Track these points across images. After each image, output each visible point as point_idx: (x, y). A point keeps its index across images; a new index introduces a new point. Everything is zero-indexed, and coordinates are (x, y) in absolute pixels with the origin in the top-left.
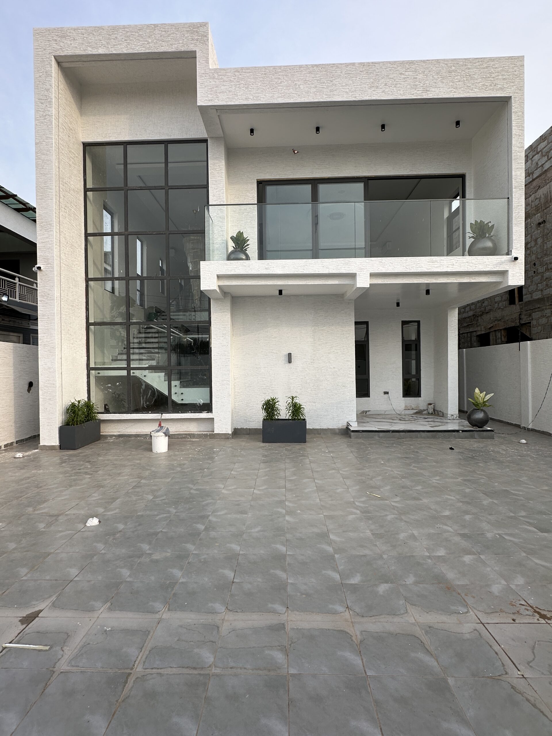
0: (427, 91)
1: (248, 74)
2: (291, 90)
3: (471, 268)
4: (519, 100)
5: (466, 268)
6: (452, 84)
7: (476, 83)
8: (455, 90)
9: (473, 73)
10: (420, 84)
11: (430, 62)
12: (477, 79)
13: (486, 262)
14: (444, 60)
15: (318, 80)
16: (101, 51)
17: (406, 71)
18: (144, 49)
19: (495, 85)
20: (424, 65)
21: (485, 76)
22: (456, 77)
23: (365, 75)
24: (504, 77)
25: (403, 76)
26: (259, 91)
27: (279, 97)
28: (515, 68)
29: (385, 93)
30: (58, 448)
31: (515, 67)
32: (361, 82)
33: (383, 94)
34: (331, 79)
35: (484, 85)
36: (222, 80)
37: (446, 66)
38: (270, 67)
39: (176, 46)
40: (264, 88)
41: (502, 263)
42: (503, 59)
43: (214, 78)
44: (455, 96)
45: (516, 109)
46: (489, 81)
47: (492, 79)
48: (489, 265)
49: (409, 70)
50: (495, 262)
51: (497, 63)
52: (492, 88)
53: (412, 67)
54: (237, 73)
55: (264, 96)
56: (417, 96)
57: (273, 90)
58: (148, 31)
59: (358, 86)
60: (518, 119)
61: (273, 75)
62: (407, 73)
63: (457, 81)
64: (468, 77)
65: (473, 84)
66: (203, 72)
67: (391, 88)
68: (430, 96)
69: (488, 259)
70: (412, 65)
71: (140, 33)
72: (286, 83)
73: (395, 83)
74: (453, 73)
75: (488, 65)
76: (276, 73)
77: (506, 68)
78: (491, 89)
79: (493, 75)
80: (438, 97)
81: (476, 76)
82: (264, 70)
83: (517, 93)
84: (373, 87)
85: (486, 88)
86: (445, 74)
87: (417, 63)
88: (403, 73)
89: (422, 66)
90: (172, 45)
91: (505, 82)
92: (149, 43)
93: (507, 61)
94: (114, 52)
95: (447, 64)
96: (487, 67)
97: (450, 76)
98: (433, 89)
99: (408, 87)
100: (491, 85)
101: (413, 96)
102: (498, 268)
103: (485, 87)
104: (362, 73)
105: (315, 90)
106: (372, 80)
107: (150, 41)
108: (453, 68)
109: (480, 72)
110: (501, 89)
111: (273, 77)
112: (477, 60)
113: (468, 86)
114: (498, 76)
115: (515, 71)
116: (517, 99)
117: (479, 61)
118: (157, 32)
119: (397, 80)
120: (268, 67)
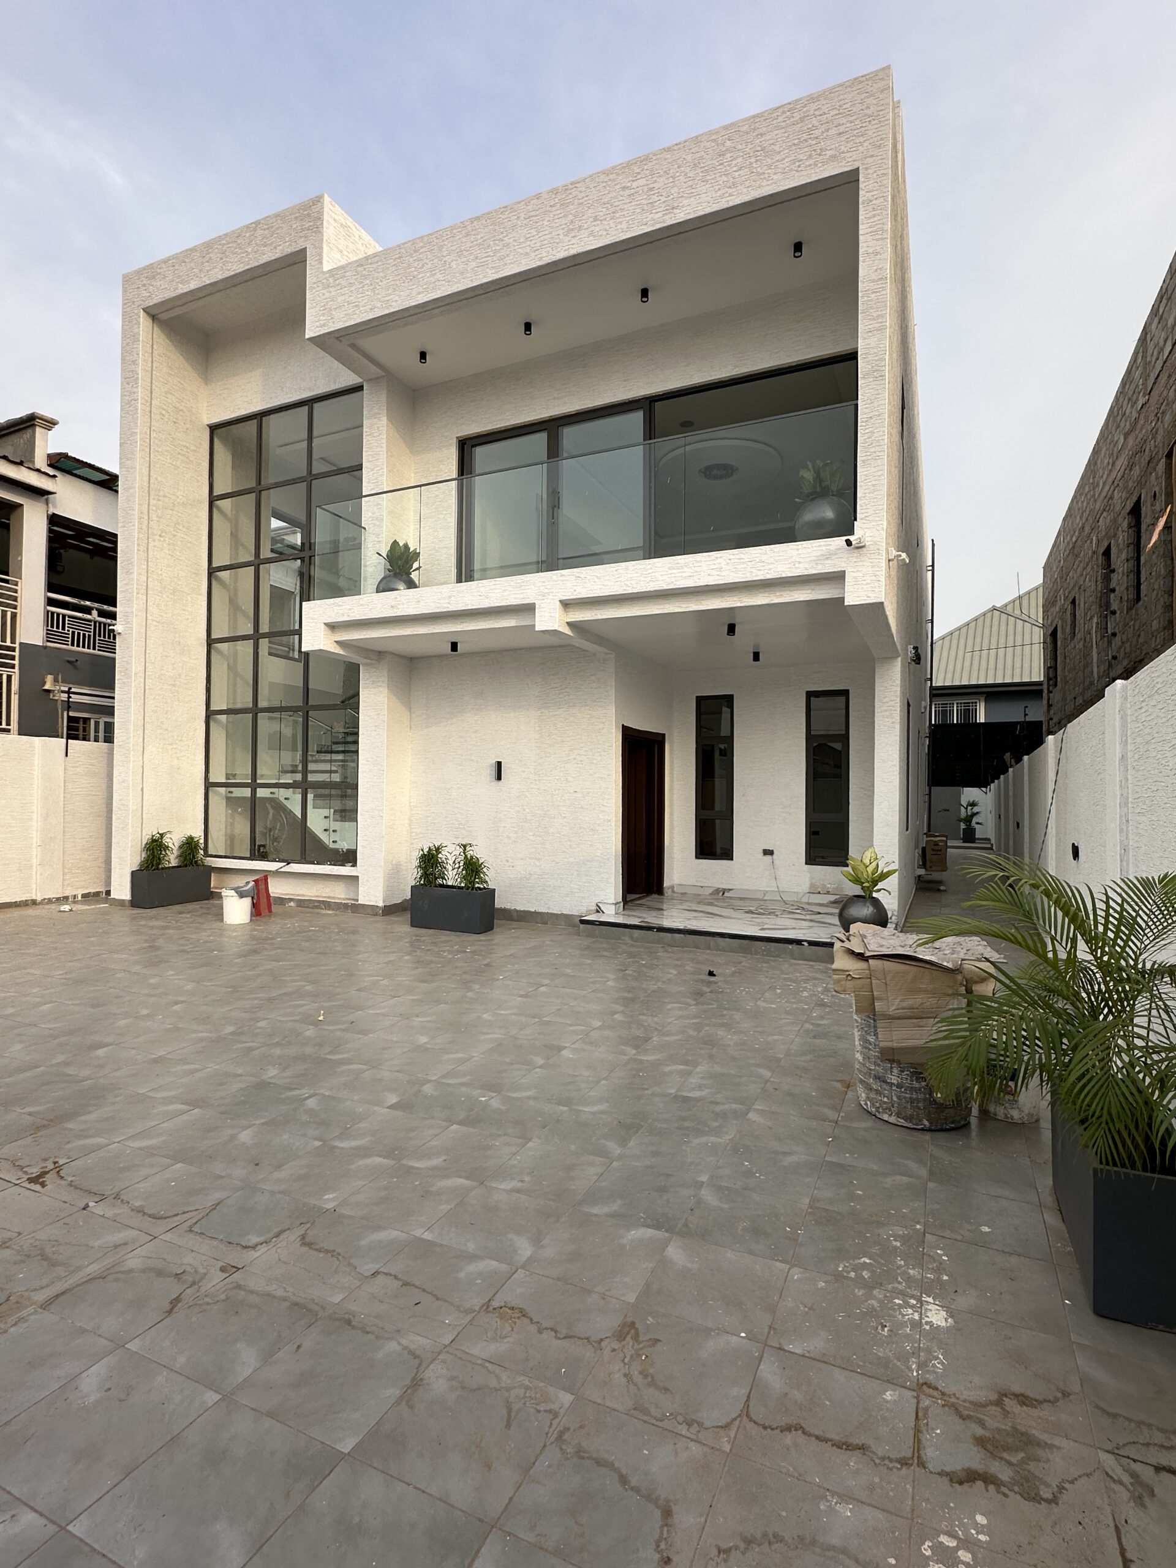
0: (673, 208)
1: (374, 266)
2: (438, 276)
3: (759, 573)
4: (875, 172)
5: (748, 575)
6: (725, 179)
7: (778, 161)
8: (730, 191)
9: (771, 142)
10: (660, 198)
11: (681, 146)
12: (780, 152)
13: (792, 557)
14: (710, 133)
15: (479, 245)
16: (193, 285)
17: (633, 181)
18: (242, 265)
19: (820, 155)
20: (669, 156)
21: (796, 141)
22: (734, 162)
23: (559, 212)
24: (842, 129)
25: (628, 192)
26: (390, 291)
27: (419, 293)
28: (868, 101)
29: (594, 236)
30: (127, 904)
31: (868, 97)
32: (552, 227)
33: (591, 238)
34: (501, 237)
35: (793, 162)
36: (339, 287)
37: (713, 144)
38: (406, 243)
39: (280, 247)
40: (398, 282)
41: (828, 556)
42: (840, 88)
43: (328, 286)
44: (731, 204)
45: (868, 194)
46: (806, 150)
47: (814, 142)
48: (800, 563)
49: (639, 177)
50: (816, 554)
51: (824, 102)
52: (812, 162)
53: (646, 167)
54: (359, 269)
55: (397, 298)
56: (653, 225)
57: (411, 283)
58: (247, 235)
59: (545, 237)
60: (874, 216)
61: (411, 255)
62: (635, 185)
63: (735, 169)
64: (759, 154)
65: (769, 166)
66: (315, 280)
67: (604, 222)
68: (680, 216)
69: (798, 550)
70: (645, 164)
71: (239, 242)
72: (430, 266)
73: (613, 210)
74: (728, 155)
75: (804, 113)
76: (415, 251)
77: (845, 107)
78: (810, 165)
79: (817, 133)
80: (697, 215)
81: (777, 148)
82: (397, 252)
83: (872, 156)
84: (572, 230)
85: (799, 166)
86: (710, 162)
87: (654, 158)
88: (629, 184)
89: (665, 159)
90: (275, 248)
91: (843, 139)
92: (248, 254)
93: (849, 89)
94: (208, 282)
95: (714, 140)
96: (802, 120)
97: (722, 164)
98: (685, 202)
99: (638, 211)
100: (810, 157)
101: (645, 227)
102: (820, 567)
103: (797, 164)
104: (554, 209)
105: (474, 264)
106: (571, 217)
107: (249, 250)
108: (728, 143)
109: (786, 135)
110: (833, 157)
111: (411, 260)
112: (780, 110)
113: (759, 174)
114: (827, 130)
115: (868, 108)
116: (870, 171)
117: (784, 112)
118: (259, 232)
119: (616, 204)
120: (403, 244)
